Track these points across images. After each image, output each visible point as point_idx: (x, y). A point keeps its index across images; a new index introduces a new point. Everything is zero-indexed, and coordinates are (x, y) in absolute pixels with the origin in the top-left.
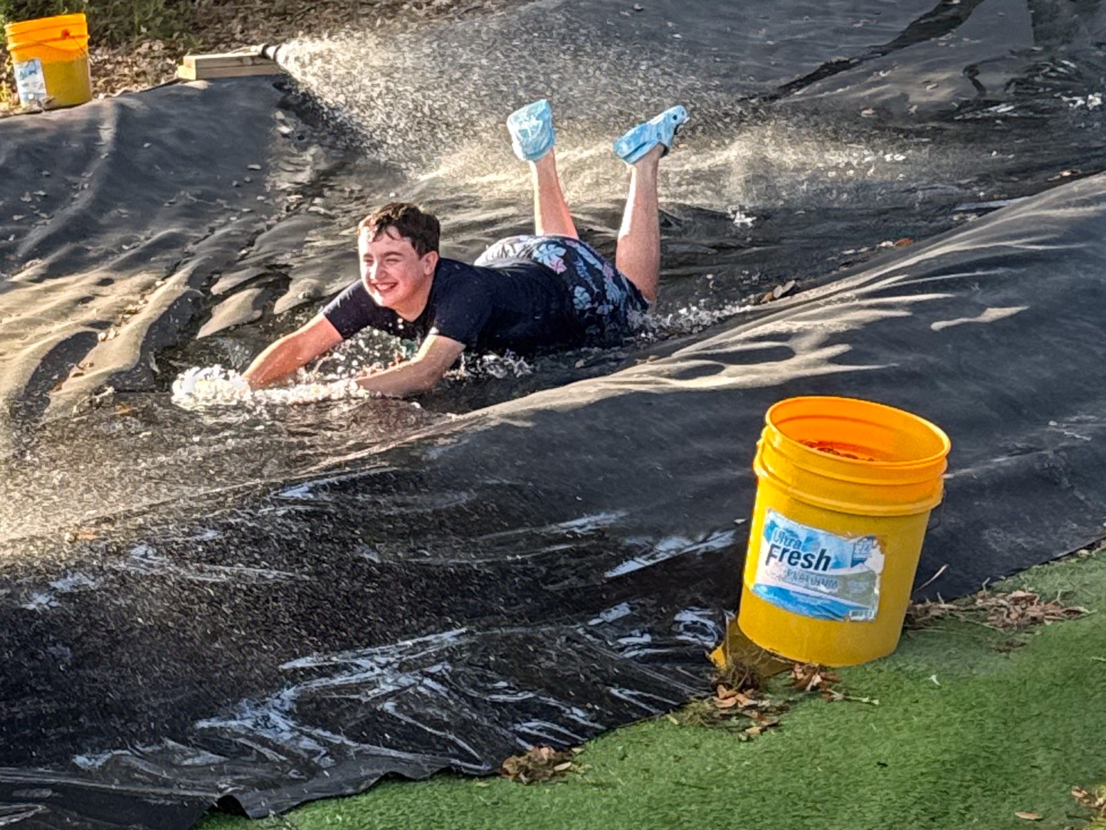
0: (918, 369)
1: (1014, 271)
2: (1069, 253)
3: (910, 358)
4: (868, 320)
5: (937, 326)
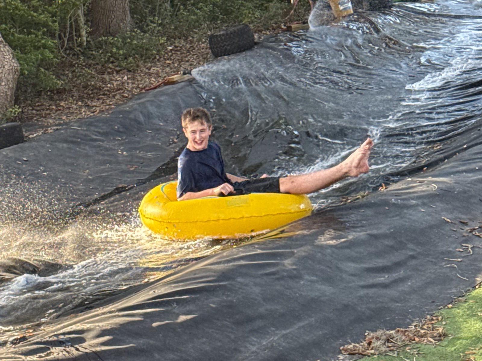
0: (145, 347)
1: (193, 296)
2: (220, 286)
3: (142, 342)
4: (121, 323)
5: (155, 324)
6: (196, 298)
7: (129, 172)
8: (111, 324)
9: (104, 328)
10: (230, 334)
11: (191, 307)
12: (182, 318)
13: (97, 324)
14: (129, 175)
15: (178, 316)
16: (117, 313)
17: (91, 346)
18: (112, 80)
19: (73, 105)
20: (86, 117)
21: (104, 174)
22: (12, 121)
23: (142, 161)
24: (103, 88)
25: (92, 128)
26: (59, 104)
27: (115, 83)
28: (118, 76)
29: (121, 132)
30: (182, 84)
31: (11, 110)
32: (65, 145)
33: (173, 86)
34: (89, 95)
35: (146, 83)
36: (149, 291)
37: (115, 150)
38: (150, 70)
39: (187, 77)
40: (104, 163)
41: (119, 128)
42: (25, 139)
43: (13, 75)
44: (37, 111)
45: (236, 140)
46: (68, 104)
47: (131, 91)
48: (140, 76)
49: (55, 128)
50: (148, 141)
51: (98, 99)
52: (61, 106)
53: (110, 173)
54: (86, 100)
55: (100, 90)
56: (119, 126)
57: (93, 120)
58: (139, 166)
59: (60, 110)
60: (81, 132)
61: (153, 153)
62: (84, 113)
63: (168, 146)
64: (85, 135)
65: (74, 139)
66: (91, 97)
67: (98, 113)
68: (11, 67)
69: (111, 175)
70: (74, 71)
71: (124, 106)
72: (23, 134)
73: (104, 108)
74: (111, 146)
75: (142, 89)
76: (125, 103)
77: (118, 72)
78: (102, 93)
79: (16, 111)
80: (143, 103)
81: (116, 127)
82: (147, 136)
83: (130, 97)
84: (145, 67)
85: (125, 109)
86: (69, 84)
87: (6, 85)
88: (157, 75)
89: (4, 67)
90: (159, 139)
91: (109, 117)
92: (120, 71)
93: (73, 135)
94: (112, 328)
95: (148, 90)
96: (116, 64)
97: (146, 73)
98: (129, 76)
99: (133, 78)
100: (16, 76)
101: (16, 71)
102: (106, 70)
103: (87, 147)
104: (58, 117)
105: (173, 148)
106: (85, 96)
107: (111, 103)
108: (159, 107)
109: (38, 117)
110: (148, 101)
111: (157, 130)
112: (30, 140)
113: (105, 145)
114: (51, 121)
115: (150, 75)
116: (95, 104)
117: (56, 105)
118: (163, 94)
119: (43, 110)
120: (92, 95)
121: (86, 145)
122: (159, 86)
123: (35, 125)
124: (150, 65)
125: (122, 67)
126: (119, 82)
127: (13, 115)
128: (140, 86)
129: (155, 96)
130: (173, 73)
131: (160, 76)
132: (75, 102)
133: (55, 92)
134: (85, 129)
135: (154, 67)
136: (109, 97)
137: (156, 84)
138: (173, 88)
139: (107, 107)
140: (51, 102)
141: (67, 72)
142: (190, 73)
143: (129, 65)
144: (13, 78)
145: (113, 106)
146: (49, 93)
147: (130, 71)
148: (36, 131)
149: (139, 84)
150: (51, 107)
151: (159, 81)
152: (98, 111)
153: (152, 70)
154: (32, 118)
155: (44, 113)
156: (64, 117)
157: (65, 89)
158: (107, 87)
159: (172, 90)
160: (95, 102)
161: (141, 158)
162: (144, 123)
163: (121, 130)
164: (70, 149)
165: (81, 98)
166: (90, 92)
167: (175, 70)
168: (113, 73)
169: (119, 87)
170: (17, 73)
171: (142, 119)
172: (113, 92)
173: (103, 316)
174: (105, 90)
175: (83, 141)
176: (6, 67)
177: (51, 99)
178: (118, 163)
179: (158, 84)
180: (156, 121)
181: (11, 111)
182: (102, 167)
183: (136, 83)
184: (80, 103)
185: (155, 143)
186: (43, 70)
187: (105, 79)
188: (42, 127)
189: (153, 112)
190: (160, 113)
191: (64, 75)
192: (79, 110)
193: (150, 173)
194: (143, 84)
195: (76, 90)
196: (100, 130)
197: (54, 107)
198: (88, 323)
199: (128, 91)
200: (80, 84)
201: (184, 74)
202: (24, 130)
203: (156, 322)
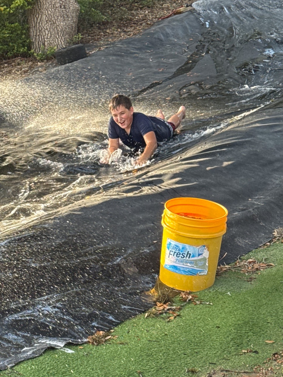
0: (205, 184)
1: (229, 149)
2: (246, 142)
3: (202, 180)
4: (186, 168)
5: (208, 169)
6: (232, 150)
7: (159, 73)
8: (179, 169)
9: (175, 172)
10: (259, 173)
11: (230, 156)
12: (225, 164)
13: (169, 170)
14: (159, 75)
15: (222, 162)
16: (180, 163)
17: (169, 185)
18: (138, 14)
19: (115, 32)
20: (124, 38)
21: (142, 75)
22: (77, 44)
23: (166, 65)
24: (133, 19)
25: (131, 46)
26: (106, 31)
27: (140, 16)
28: (142, 11)
29: (150, 47)
30: (186, 13)
31: (76, 36)
32: (114, 57)
33: (181, 15)
34: (125, 24)
35: (162, 14)
36: (197, 147)
37: (147, 59)
38: (162, 5)
39: (189, 8)
40: (141, 67)
41: (148, 44)
42: (87, 55)
43: (76, 13)
44: (92, 36)
45: (227, 48)
46: (111, 31)
47: (152, 20)
48: (156, 10)
49: (105, 47)
50: (168, 52)
51: (131, 27)
52: (107, 32)
53: (146, 74)
54: (123, 28)
55: (131, 20)
56: (148, 43)
57: (130, 40)
58: (164, 68)
59: (107, 35)
60: (123, 48)
61: (173, 60)
62: (123, 36)
63: (182, 54)
64: (127, 50)
65: (119, 53)
66: (125, 26)
67: (133, 35)
68: (74, 8)
69: (147, 75)
70: (112, 10)
71: (149, 30)
72: (85, 52)
73: (136, 32)
74: (144, 57)
75: (159, 18)
76: (150, 28)
77: (141, 9)
78: (133, 23)
79: (79, 37)
80: (162, 27)
81: (146, 44)
82: (167, 49)
83: (152, 24)
84: (159, 4)
85: (150, 32)
86: (110, 18)
87: (71, 20)
88: (168, 9)
89: (70, 8)
90: (175, 50)
91: (141, 38)
92: (142, 8)
93: (119, 50)
94: (181, 172)
95: (163, 19)
96: (140, 3)
97: (160, 8)
98: (149, 11)
99: (152, 12)
100: (78, 14)
101: (78, 10)
102: (133, 7)
103: (129, 58)
104: (106, 39)
105: (185, 55)
106: (122, 25)
107: (140, 29)
108: (173, 29)
109: (93, 40)
110: (165, 26)
111: (174, 44)
112: (90, 56)
113: (140, 56)
114: (102, 42)
115: (163, 9)
116: (129, 30)
117: (103, 32)
118: (174, 20)
119: (95, 36)
120: (126, 24)
121: (127, 56)
122: (170, 16)
123: (92, 45)
124: (162, 2)
125: (144, 4)
126: (143, 15)
127: (77, 39)
128: (158, 16)
129: (169, 22)
130: (178, 7)
131: (170, 10)
132: (116, 29)
133: (102, 24)
134: (126, 46)
135: (165, 4)
136: (138, 25)
137: (168, 14)
138: (180, 16)
139: (138, 31)
140: (99, 31)
141: (108, 10)
142: (191, 6)
143: (149, 3)
144: (76, 15)
145: (141, 31)
146: (97, 25)
147: (149, 7)
148: (93, 50)
149: (156, 16)
150: (100, 33)
151: (169, 13)
152: (132, 34)
153: (163, 6)
154: (89, 42)
155: (96, 38)
156: (110, 40)
157: (108, 22)
158: (136, 18)
159: (179, 18)
160: (129, 29)
161: (166, 63)
162: (164, 40)
163: (150, 45)
164: (118, 59)
165: (119, 27)
166: (125, 23)
167: (179, 4)
168: (138, 10)
169: (143, 18)
170: (78, 12)
171: (162, 37)
172: (140, 21)
173: (171, 165)
174: (135, 21)
175: (126, 54)
176: (71, 8)
177: (99, 28)
178: (151, 67)
179: (169, 15)
180: (172, 38)
181: (76, 38)
182: (140, 71)
183: (154, 15)
184: (119, 30)
185: (173, 53)
186: (94, 10)
187: (133, 13)
188: (97, 47)
189: (169, 33)
190: (174, 33)
191: (106, 12)
192: (119, 35)
193: (172, 73)
194: (160, 15)
195: (115, 22)
196: (136, 46)
197: (102, 34)
198: (162, 170)
199: (150, 20)
200: (117, 17)
201: (187, 6)
202: (86, 49)
203: (208, 167)
